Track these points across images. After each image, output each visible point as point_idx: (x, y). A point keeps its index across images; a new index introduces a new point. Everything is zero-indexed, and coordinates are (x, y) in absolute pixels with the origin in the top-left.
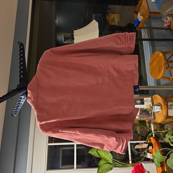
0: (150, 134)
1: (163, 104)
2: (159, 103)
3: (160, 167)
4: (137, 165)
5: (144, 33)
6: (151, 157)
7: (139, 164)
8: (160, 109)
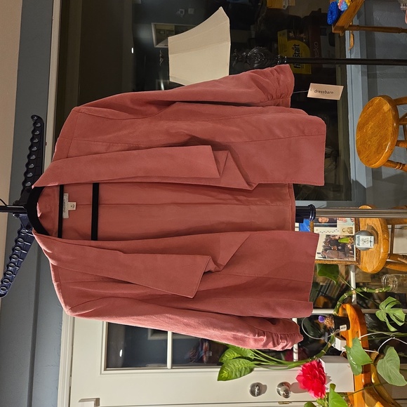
0: (346, 295)
1: (380, 232)
2: (373, 228)
3: (362, 373)
4: (308, 364)
5: (352, 39)
6: (343, 348)
7: (314, 362)
8: (373, 243)
